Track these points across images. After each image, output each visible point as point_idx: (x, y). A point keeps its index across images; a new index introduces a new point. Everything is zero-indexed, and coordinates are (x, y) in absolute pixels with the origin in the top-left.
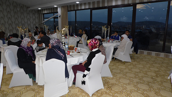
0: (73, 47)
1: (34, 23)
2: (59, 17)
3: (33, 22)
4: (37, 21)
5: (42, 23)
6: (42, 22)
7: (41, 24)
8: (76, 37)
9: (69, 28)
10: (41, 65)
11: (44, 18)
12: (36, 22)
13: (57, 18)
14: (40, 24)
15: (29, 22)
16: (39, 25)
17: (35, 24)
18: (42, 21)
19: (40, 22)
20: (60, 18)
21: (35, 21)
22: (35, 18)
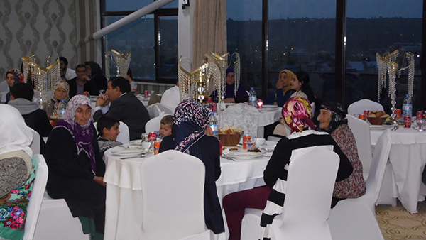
0: (237, 133)
1: (52, 39)
2: (184, 7)
3: (47, 34)
4: (68, 26)
5: (91, 39)
6: (95, 35)
7: (88, 45)
8: (260, 104)
9: (231, 61)
10: (125, 184)
11: (104, 13)
12: (63, 35)
13: (175, 12)
14: (82, 45)
15: (28, 34)
16: (75, 49)
17: (55, 44)
18: (93, 30)
19: (83, 35)
20: (185, 15)
21: (58, 26)
22: (57, 12)
